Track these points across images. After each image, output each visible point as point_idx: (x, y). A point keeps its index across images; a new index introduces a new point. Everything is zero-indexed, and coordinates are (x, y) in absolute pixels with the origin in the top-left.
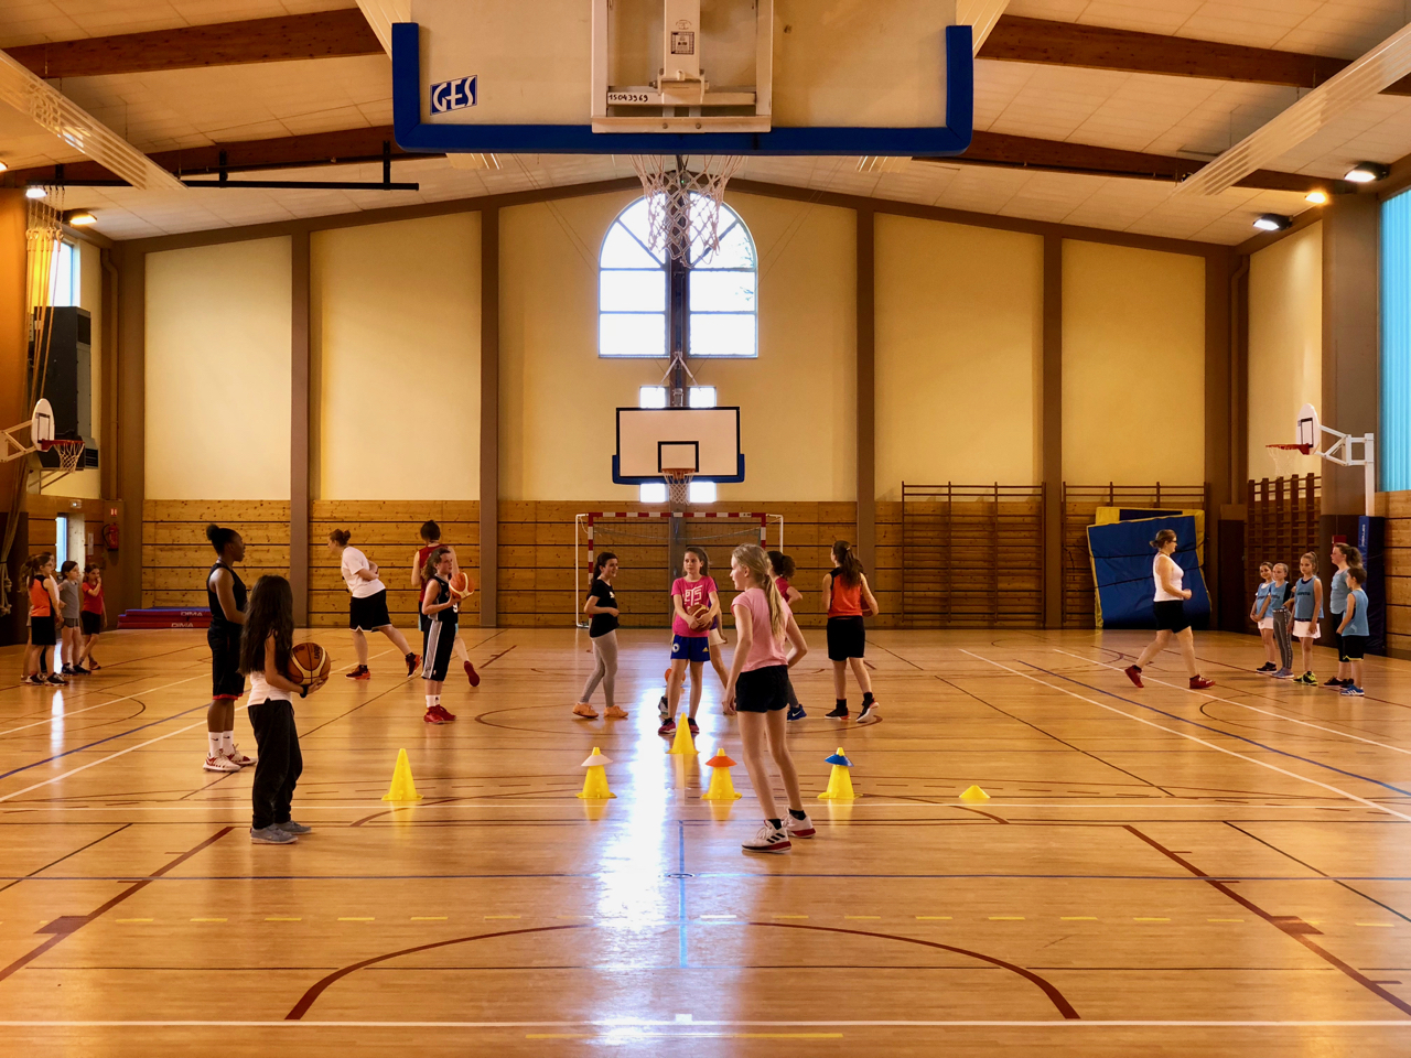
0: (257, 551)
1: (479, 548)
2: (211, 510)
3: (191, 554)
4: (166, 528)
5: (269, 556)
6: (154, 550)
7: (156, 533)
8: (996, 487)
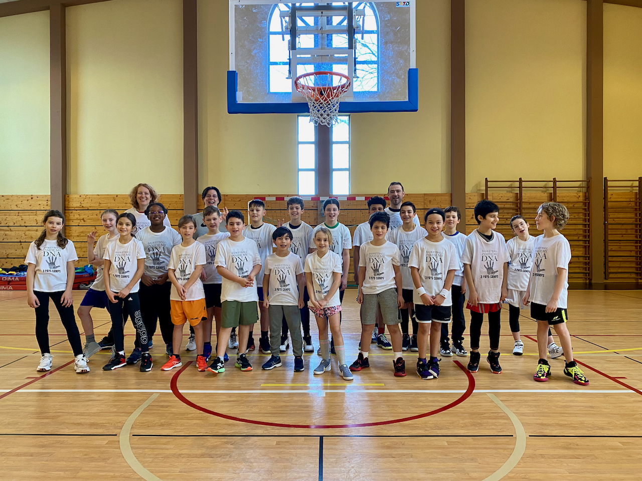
8: (555, 181)
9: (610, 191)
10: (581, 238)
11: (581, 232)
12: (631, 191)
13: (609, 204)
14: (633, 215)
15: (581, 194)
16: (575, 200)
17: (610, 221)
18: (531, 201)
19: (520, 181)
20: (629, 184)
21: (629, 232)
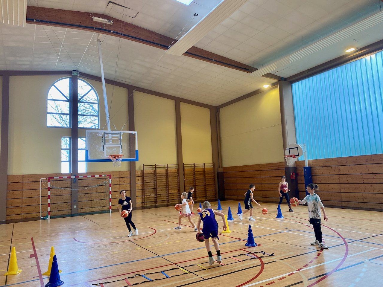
8: (167, 165)
9: (185, 168)
10: (177, 186)
11: (177, 184)
12: (192, 168)
13: (185, 173)
14: (192, 177)
15: (176, 170)
16: (174, 172)
17: (186, 179)
18: (160, 173)
19: (156, 165)
20: (191, 165)
21: (192, 183)
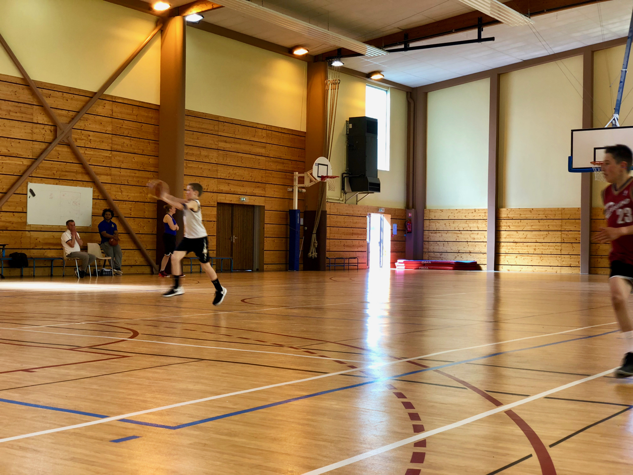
0: (473, 233)
1: (580, 232)
2: (453, 214)
3: (444, 235)
4: (434, 222)
5: (478, 236)
6: (429, 233)
7: (429, 225)
